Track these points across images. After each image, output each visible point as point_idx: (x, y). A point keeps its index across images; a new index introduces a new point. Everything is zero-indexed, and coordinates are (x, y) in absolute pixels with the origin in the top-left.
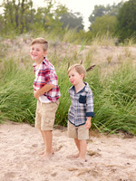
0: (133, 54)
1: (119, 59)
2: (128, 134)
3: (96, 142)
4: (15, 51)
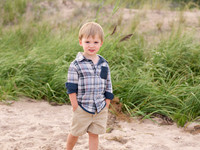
0: (188, 20)
1: (172, 26)
2: (166, 120)
3: (125, 129)
4: (52, 14)
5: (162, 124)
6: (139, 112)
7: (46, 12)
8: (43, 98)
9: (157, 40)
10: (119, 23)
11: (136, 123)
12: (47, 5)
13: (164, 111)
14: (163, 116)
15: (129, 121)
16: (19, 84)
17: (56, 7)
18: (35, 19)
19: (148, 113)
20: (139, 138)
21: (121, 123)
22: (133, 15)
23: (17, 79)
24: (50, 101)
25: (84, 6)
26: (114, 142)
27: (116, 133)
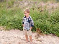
2: (54, 35)
3: (42, 37)
4: (21, 5)
5: (52, 36)
6: (46, 33)
7: (20, 4)
8: (18, 29)
9: (52, 11)
10: (41, 7)
11: (45, 36)
12: (20, 2)
13: (53, 32)
14: (53, 34)
15: (43, 35)
16: (11, 25)
17: (23, 2)
18: (17, 6)
19: (48, 33)
20: (46, 40)
21: (41, 36)
22: (45, 5)
23: (11, 24)
24: (20, 30)
25: (31, 2)
26: (38, 41)
27: (39, 39)
